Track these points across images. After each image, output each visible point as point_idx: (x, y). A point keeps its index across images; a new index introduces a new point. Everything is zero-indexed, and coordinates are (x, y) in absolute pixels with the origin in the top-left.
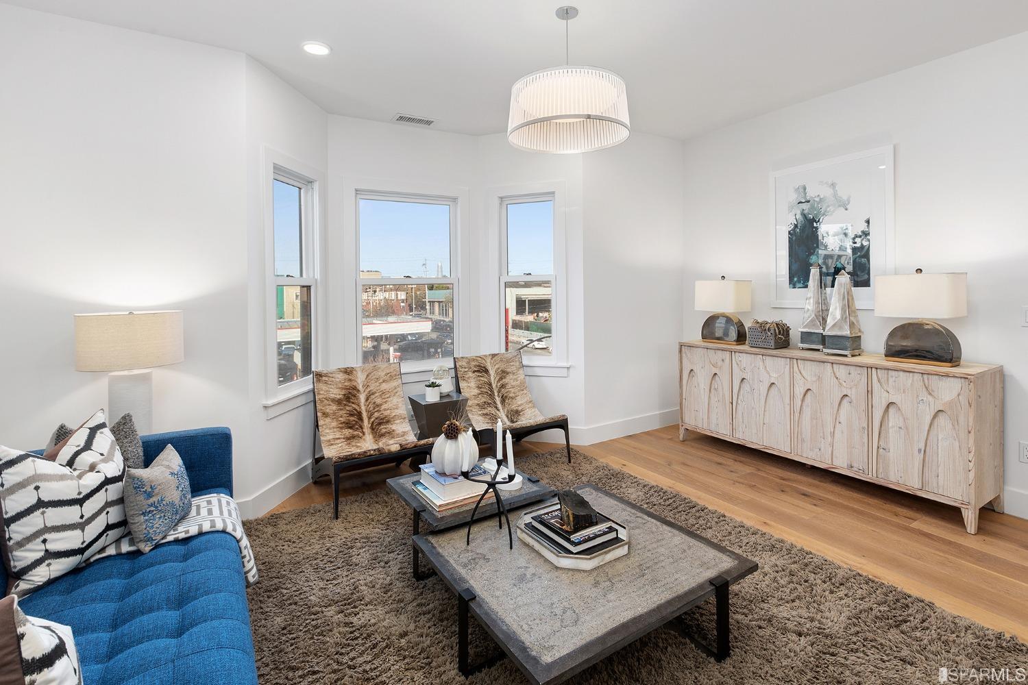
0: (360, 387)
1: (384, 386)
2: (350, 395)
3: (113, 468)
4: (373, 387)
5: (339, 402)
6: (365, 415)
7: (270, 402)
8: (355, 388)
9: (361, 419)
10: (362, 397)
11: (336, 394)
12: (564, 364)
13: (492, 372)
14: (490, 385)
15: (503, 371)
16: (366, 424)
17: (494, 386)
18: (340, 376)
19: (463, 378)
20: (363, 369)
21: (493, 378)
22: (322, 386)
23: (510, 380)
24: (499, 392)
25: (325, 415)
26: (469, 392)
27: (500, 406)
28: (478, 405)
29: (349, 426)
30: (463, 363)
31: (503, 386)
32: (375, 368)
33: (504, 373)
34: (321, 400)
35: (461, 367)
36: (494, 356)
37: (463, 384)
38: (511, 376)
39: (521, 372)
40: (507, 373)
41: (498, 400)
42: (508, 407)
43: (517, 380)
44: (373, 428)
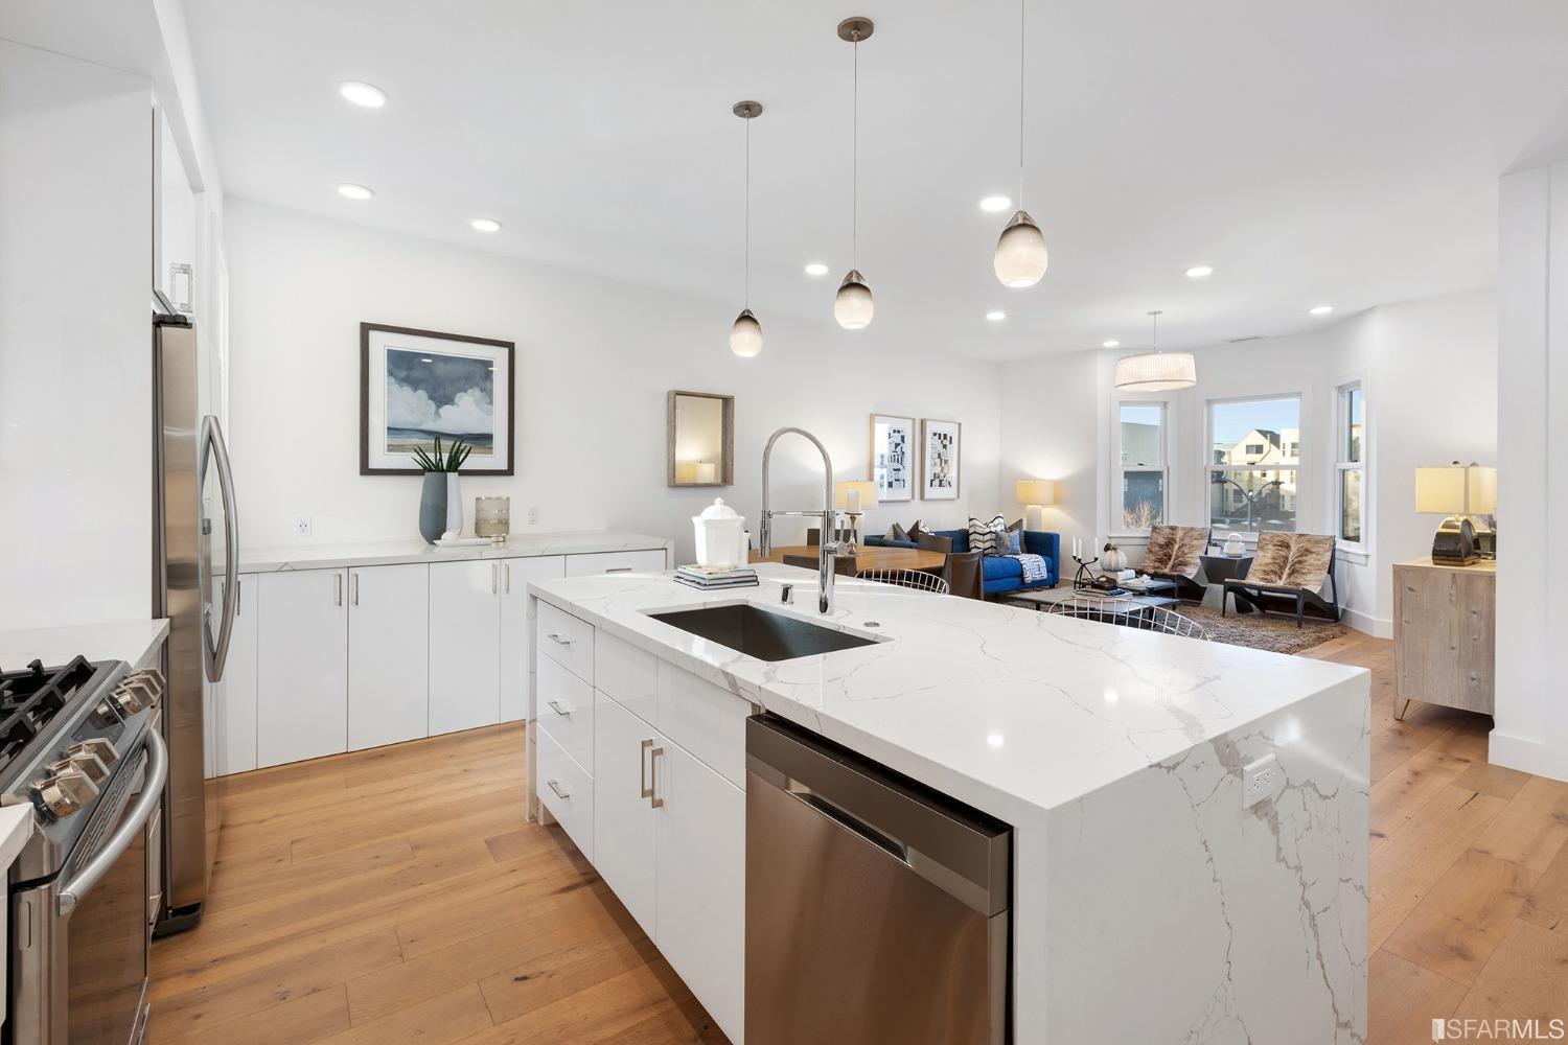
0: (1178, 540)
1: (1195, 542)
2: (1170, 543)
3: (999, 529)
4: (1187, 541)
5: (1161, 546)
6: (1173, 557)
7: (1113, 535)
8: (1174, 540)
9: (1169, 560)
10: (1176, 547)
11: (1161, 540)
12: (1363, 552)
13: (1294, 548)
14: (1287, 558)
15: (1307, 550)
16: (1171, 563)
17: (1290, 560)
18: (1167, 531)
19: (1262, 549)
20: (1183, 529)
21: (1292, 554)
22: (1155, 535)
23: (1310, 559)
24: (1292, 566)
25: (1150, 552)
26: (1263, 559)
27: (1285, 576)
28: (1265, 571)
29: (1160, 561)
30: (1268, 537)
31: (1300, 562)
32: (1192, 529)
33: (1308, 551)
34: (1151, 543)
35: (1264, 539)
36: (1301, 535)
37: (1260, 553)
38: (1314, 555)
39: (1329, 554)
40: (1311, 552)
41: (1287, 571)
42: (1292, 579)
43: (1319, 560)
44: (1173, 566)
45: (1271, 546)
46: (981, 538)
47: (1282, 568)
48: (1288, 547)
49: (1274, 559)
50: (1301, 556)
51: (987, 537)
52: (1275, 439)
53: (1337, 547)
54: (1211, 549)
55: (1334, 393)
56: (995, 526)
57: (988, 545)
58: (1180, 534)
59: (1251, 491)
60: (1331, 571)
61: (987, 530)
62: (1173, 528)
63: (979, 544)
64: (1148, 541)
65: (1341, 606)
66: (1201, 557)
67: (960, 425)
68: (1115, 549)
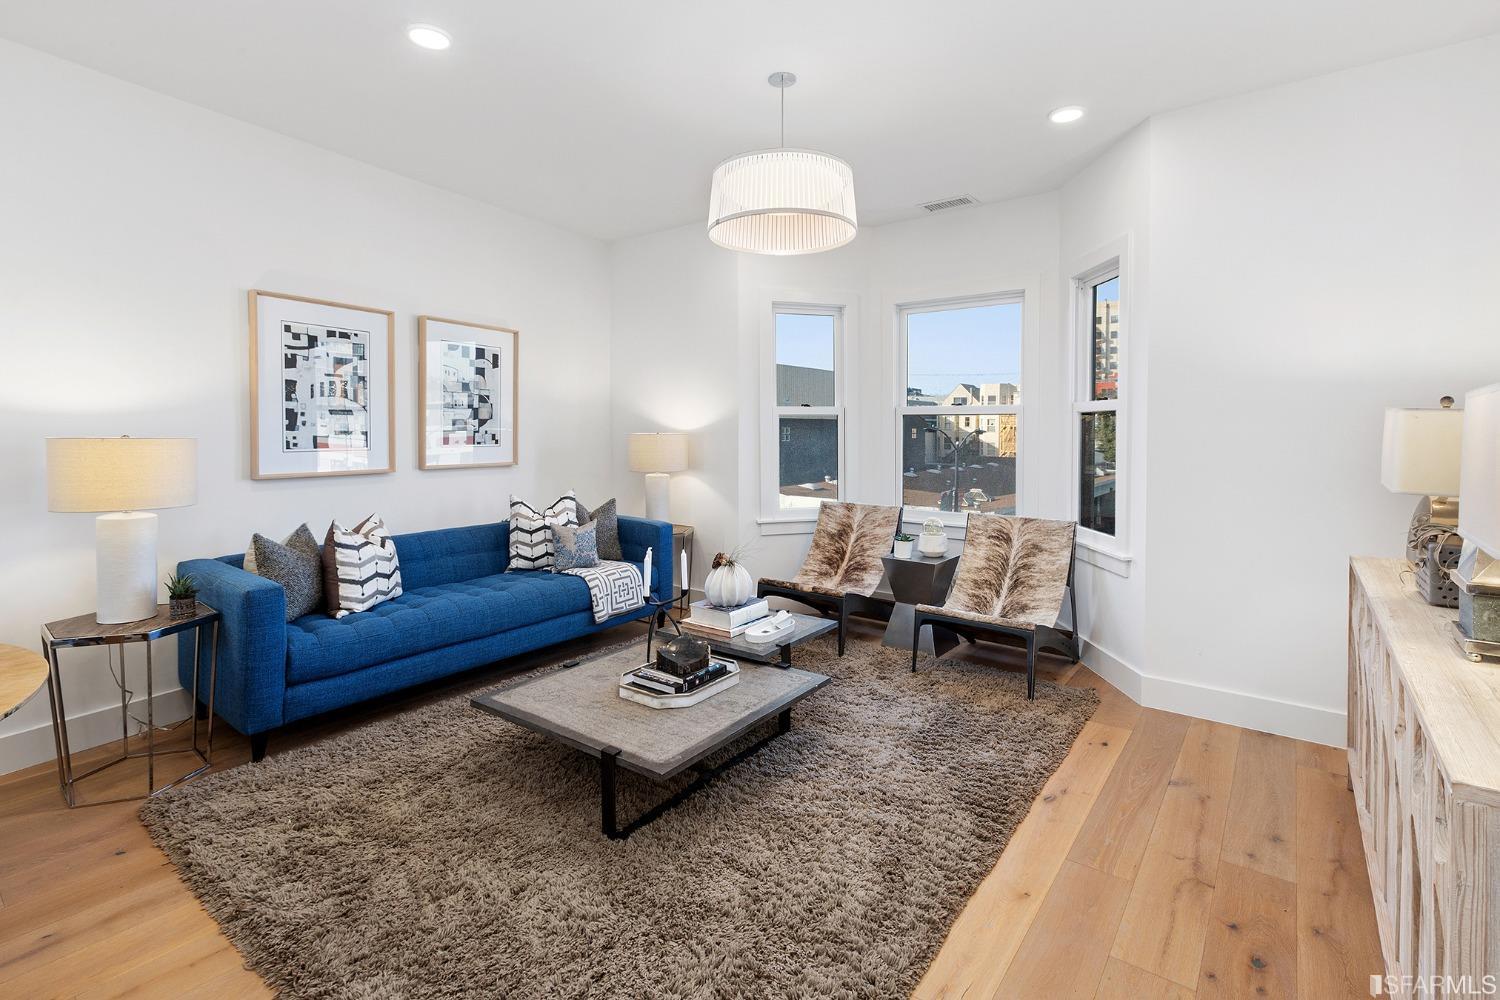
0: (855, 527)
1: (878, 531)
2: (843, 533)
3: (560, 521)
4: (867, 528)
5: (832, 536)
6: (847, 556)
8: (850, 526)
9: (842, 560)
10: (853, 537)
11: (833, 528)
12: (1122, 555)
13: (1016, 543)
14: (1007, 560)
15: (1035, 546)
16: (844, 565)
17: (1011, 562)
18: (841, 511)
19: (971, 542)
20: (863, 508)
21: (1015, 552)
22: (824, 517)
23: (1041, 561)
24: (1015, 573)
25: (817, 546)
26: (972, 562)
27: (1004, 591)
28: (975, 582)
29: (830, 562)
30: (979, 523)
31: (1025, 567)
32: (875, 509)
33: (1036, 548)
34: (819, 531)
35: (974, 527)
36: (1027, 521)
37: (969, 550)
38: (1045, 556)
39: (1067, 553)
40: (1041, 550)
41: (1007, 583)
42: (1016, 596)
43: (1053, 564)
44: (846, 571)
45: (983, 539)
46: (526, 538)
47: (1000, 576)
48: (1008, 540)
49: (988, 559)
50: (1028, 555)
51: (539, 537)
52: (976, 392)
53: (1079, 540)
54: (899, 545)
55: (1072, 285)
56: (555, 516)
57: (540, 550)
58: (858, 517)
59: (957, 440)
60: (1070, 583)
61: (539, 524)
62: (849, 508)
63: (524, 550)
64: (813, 528)
65: (1083, 636)
66: (883, 560)
67: (516, 334)
68: (731, 563)
